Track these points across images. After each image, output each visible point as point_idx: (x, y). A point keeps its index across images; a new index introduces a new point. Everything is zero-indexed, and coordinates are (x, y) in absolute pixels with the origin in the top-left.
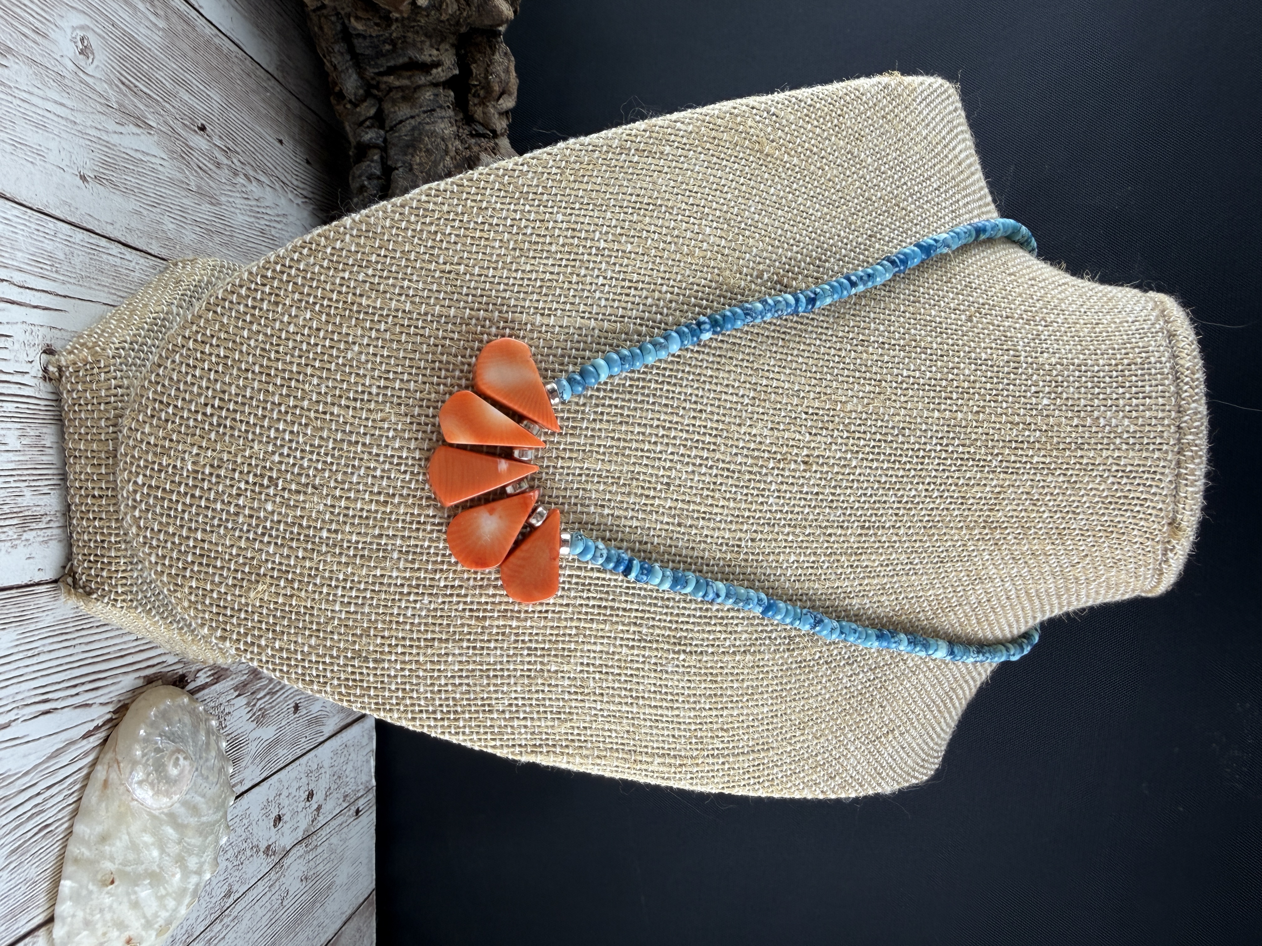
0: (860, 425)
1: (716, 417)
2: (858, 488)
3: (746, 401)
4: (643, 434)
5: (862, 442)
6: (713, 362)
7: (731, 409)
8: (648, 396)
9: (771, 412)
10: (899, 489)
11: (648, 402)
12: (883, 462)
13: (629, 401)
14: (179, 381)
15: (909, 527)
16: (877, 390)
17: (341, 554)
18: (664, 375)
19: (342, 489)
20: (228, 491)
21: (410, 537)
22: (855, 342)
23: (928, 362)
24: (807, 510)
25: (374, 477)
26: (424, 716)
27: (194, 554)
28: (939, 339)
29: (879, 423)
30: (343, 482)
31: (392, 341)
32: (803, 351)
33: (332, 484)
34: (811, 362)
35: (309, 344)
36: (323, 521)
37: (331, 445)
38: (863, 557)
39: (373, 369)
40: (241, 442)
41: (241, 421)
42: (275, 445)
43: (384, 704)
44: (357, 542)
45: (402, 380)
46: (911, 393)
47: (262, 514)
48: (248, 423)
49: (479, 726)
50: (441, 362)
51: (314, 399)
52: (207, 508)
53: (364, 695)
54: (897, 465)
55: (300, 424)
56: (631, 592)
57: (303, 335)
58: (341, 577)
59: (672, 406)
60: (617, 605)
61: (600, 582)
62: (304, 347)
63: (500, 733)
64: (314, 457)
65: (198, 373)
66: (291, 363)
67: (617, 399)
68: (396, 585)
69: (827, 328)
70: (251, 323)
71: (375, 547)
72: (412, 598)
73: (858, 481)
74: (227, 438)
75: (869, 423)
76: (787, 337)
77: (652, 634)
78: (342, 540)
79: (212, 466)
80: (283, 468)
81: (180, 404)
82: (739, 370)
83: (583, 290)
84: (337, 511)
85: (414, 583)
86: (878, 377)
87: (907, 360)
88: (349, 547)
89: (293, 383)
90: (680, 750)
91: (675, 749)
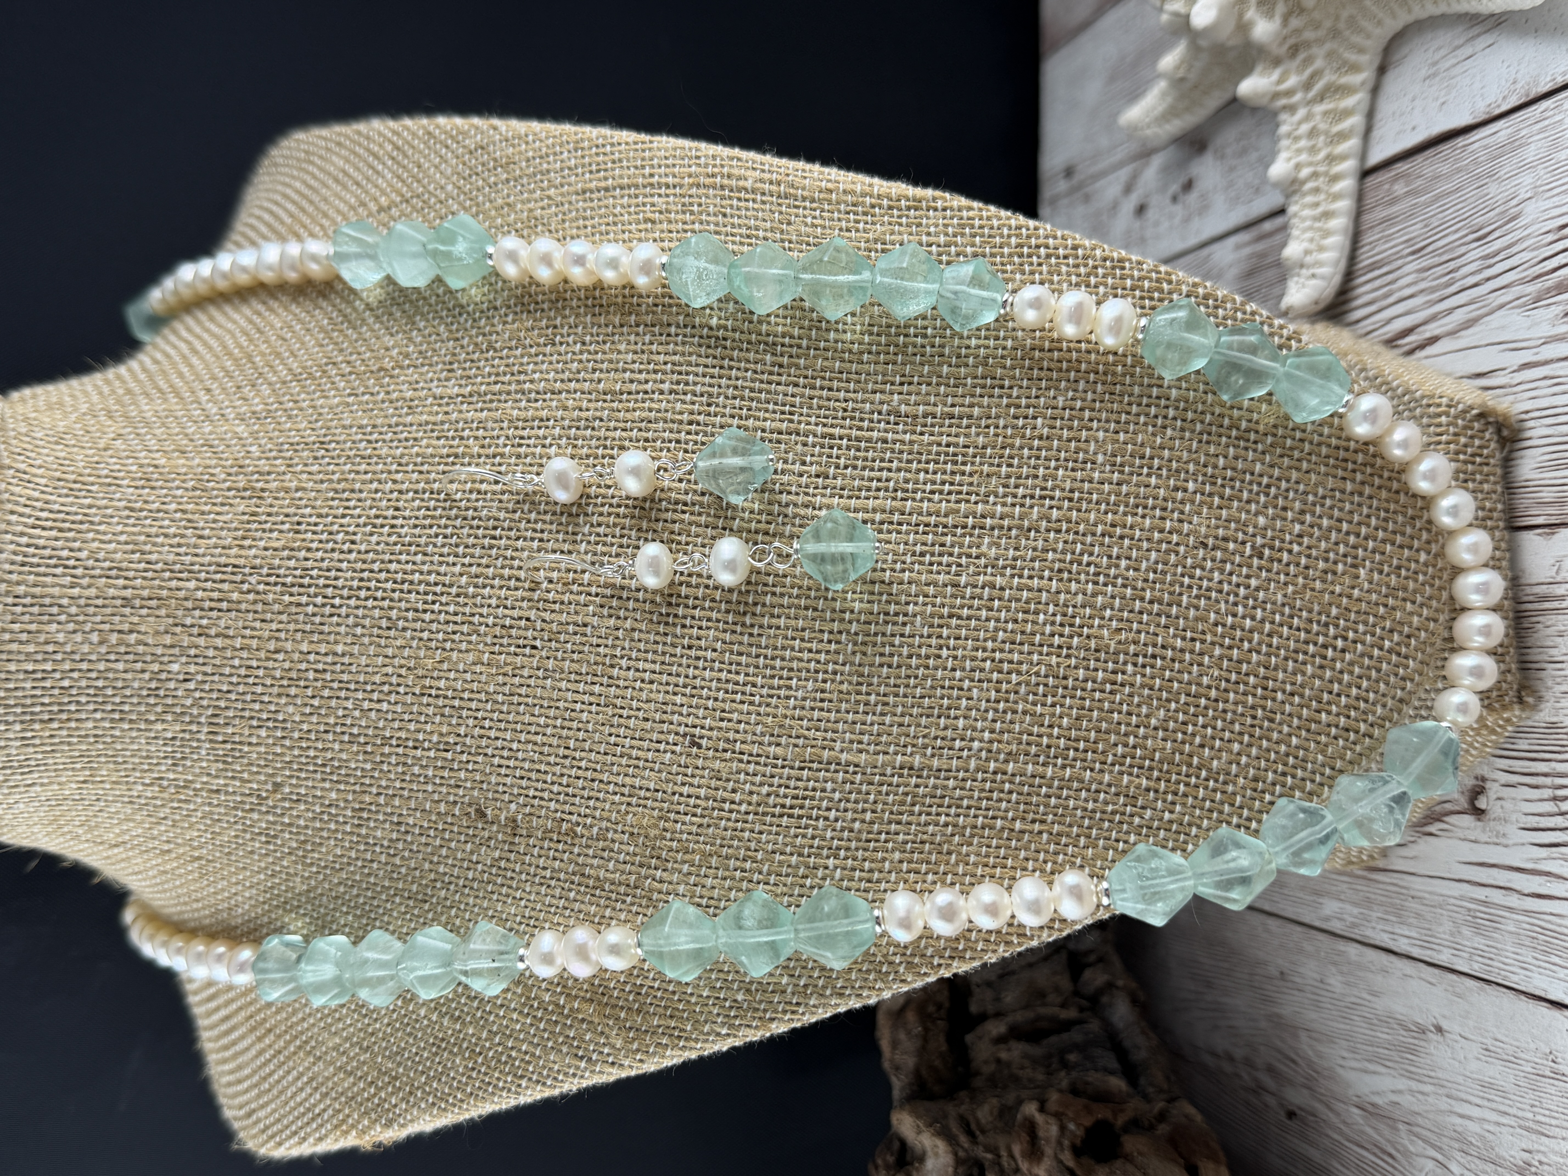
0: (454, 633)
1: (669, 640)
2: (457, 546)
3: (624, 663)
4: (772, 616)
5: (451, 609)
6: (673, 713)
7: (646, 651)
8: (766, 667)
9: (586, 649)
10: (395, 544)
11: (766, 657)
12: (420, 582)
13: (792, 659)
14: (1377, 681)
15: (376, 491)
16: (427, 682)
17: (1170, 461)
18: (743, 693)
19: (1169, 543)
20: (1314, 542)
21: (1082, 481)
22: (458, 748)
23: (349, 722)
24: (533, 516)
25: (1129, 558)
26: (1061, 252)
27: (1355, 463)
28: (329, 755)
29: (425, 635)
30: (1168, 552)
31: (1108, 732)
32: (537, 733)
33: (1182, 549)
34: (527, 718)
35: (1214, 728)
36: (1193, 502)
37: (1185, 598)
38: (445, 451)
39: (1131, 695)
40: (1298, 603)
41: (1298, 629)
42: (1256, 600)
43: (1113, 268)
44: (1149, 475)
45: (1094, 682)
46: (377, 679)
47: (1271, 511)
48: (1290, 628)
49: (990, 236)
50: (1044, 705)
51: (1206, 658)
52: (1340, 520)
53: (1139, 279)
54: (399, 576)
55: (1224, 625)
56: (787, 408)
57: (1222, 739)
58: (1169, 432)
59: (732, 653)
60: (807, 391)
61: (830, 421)
62: (1219, 723)
63: (963, 226)
64: (1205, 583)
65: (1354, 691)
66: (1236, 703)
67: (809, 661)
68: (1099, 421)
69: (500, 766)
70: (1287, 755)
71: (1127, 469)
72: (1079, 404)
73: (456, 555)
74: (1316, 608)
75: (441, 636)
76: (561, 751)
77: (757, 352)
78: (1168, 478)
79: (1335, 573)
80: (1245, 570)
81: (1376, 652)
82: (634, 703)
83: (856, 802)
84: (1176, 515)
85: (1076, 423)
86: (425, 700)
87: (381, 724)
88: (1159, 469)
89: (1234, 677)
90: (715, 196)
91: (723, 198)
